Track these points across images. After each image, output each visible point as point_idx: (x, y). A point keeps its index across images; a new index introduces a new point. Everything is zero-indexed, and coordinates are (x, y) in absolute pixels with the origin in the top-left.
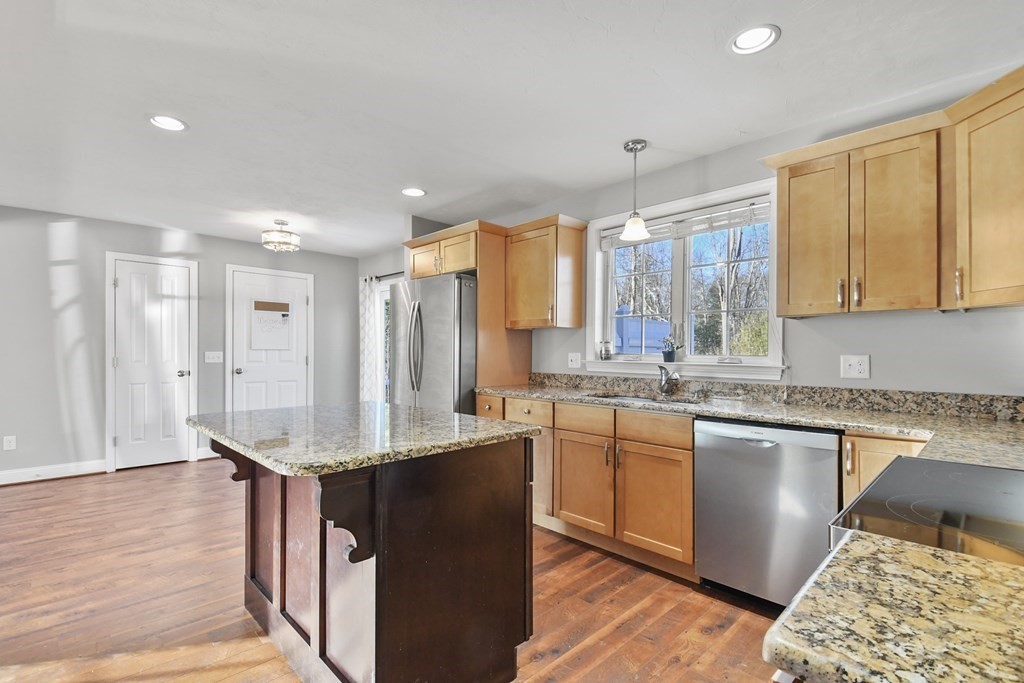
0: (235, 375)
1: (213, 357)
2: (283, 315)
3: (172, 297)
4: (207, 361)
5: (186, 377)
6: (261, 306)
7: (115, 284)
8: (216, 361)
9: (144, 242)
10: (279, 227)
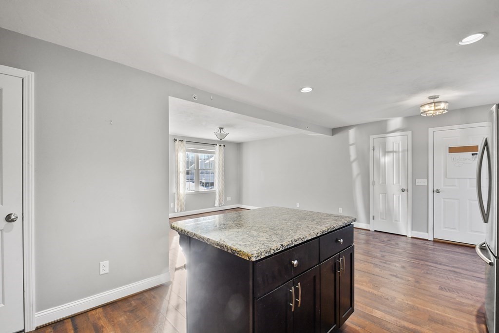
0: (435, 193)
1: (421, 182)
2: (473, 154)
3: (393, 152)
4: (417, 184)
5: (405, 192)
6: (452, 150)
7: (374, 149)
8: (422, 184)
9: (380, 128)
10: (432, 101)
